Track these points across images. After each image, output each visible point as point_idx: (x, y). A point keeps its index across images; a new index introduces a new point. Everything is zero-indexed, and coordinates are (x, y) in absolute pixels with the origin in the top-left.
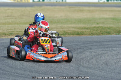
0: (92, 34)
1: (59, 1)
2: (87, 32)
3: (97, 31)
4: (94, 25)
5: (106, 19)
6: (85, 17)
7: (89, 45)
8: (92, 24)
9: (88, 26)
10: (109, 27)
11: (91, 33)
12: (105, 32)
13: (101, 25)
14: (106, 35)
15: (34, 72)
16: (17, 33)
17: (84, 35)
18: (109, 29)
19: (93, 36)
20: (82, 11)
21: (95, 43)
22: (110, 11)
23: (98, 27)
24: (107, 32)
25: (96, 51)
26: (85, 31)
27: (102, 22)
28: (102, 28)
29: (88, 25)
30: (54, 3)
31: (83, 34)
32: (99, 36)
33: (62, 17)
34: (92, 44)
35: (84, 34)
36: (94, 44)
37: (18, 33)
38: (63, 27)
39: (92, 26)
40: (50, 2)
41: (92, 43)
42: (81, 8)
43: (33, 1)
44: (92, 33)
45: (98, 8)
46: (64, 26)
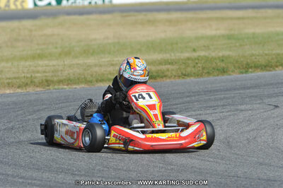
0: (185, 75)
1: (96, 3)
2: (173, 70)
3: (194, 67)
4: (187, 55)
5: (212, 38)
6: (163, 35)
7: (181, 100)
8: (182, 52)
9: (173, 58)
10: (223, 56)
11: (182, 73)
12: (214, 69)
13: (202, 54)
14: (218, 75)
15: (61, 172)
16: (7, 81)
17: (164, 79)
18: (223, 60)
19: (188, 80)
20: (152, 22)
21: (195, 96)
22: (217, 19)
23: (195, 59)
24: (217, 70)
25: (200, 115)
26: (168, 70)
27: (204, 46)
28: (207, 59)
29: (173, 54)
30: (84, 7)
31: (162, 77)
32: (202, 79)
33: (107, 38)
34: (188, 99)
35: (165, 76)
36: (193, 98)
37: (10, 81)
38: (114, 63)
39: (182, 57)
40: (74, 5)
41: (188, 96)
42: (150, 16)
43: (35, 5)
44: (184, 72)
45: (190, 15)
46: (116, 59)
